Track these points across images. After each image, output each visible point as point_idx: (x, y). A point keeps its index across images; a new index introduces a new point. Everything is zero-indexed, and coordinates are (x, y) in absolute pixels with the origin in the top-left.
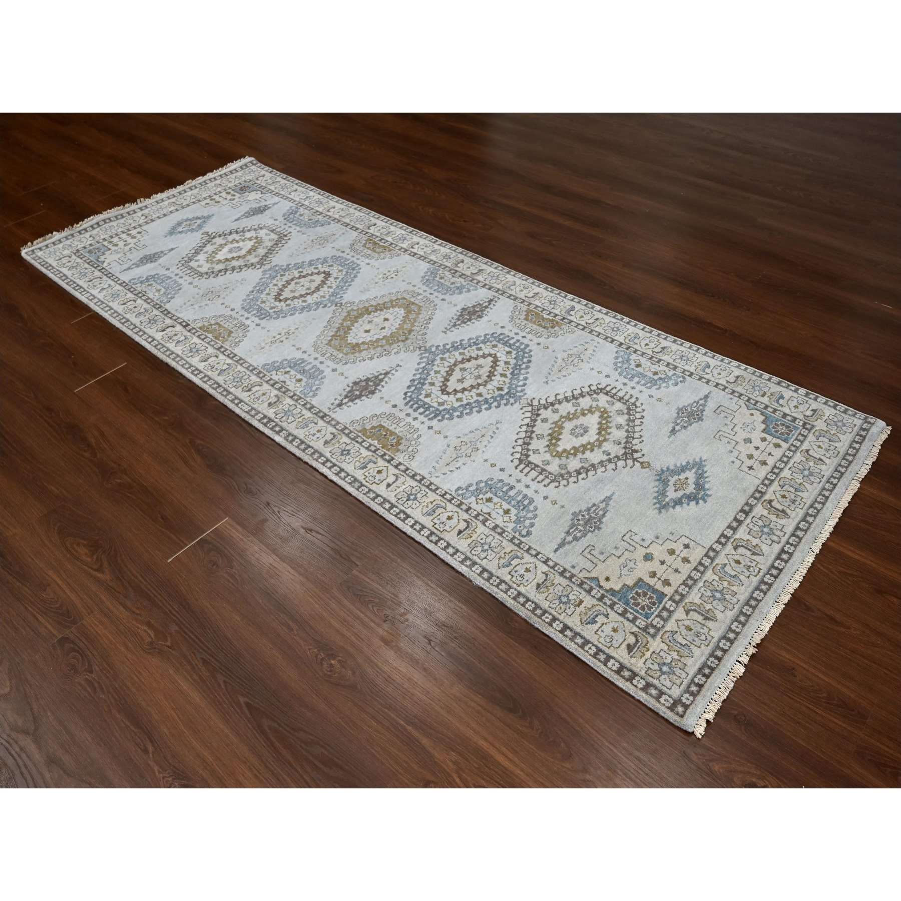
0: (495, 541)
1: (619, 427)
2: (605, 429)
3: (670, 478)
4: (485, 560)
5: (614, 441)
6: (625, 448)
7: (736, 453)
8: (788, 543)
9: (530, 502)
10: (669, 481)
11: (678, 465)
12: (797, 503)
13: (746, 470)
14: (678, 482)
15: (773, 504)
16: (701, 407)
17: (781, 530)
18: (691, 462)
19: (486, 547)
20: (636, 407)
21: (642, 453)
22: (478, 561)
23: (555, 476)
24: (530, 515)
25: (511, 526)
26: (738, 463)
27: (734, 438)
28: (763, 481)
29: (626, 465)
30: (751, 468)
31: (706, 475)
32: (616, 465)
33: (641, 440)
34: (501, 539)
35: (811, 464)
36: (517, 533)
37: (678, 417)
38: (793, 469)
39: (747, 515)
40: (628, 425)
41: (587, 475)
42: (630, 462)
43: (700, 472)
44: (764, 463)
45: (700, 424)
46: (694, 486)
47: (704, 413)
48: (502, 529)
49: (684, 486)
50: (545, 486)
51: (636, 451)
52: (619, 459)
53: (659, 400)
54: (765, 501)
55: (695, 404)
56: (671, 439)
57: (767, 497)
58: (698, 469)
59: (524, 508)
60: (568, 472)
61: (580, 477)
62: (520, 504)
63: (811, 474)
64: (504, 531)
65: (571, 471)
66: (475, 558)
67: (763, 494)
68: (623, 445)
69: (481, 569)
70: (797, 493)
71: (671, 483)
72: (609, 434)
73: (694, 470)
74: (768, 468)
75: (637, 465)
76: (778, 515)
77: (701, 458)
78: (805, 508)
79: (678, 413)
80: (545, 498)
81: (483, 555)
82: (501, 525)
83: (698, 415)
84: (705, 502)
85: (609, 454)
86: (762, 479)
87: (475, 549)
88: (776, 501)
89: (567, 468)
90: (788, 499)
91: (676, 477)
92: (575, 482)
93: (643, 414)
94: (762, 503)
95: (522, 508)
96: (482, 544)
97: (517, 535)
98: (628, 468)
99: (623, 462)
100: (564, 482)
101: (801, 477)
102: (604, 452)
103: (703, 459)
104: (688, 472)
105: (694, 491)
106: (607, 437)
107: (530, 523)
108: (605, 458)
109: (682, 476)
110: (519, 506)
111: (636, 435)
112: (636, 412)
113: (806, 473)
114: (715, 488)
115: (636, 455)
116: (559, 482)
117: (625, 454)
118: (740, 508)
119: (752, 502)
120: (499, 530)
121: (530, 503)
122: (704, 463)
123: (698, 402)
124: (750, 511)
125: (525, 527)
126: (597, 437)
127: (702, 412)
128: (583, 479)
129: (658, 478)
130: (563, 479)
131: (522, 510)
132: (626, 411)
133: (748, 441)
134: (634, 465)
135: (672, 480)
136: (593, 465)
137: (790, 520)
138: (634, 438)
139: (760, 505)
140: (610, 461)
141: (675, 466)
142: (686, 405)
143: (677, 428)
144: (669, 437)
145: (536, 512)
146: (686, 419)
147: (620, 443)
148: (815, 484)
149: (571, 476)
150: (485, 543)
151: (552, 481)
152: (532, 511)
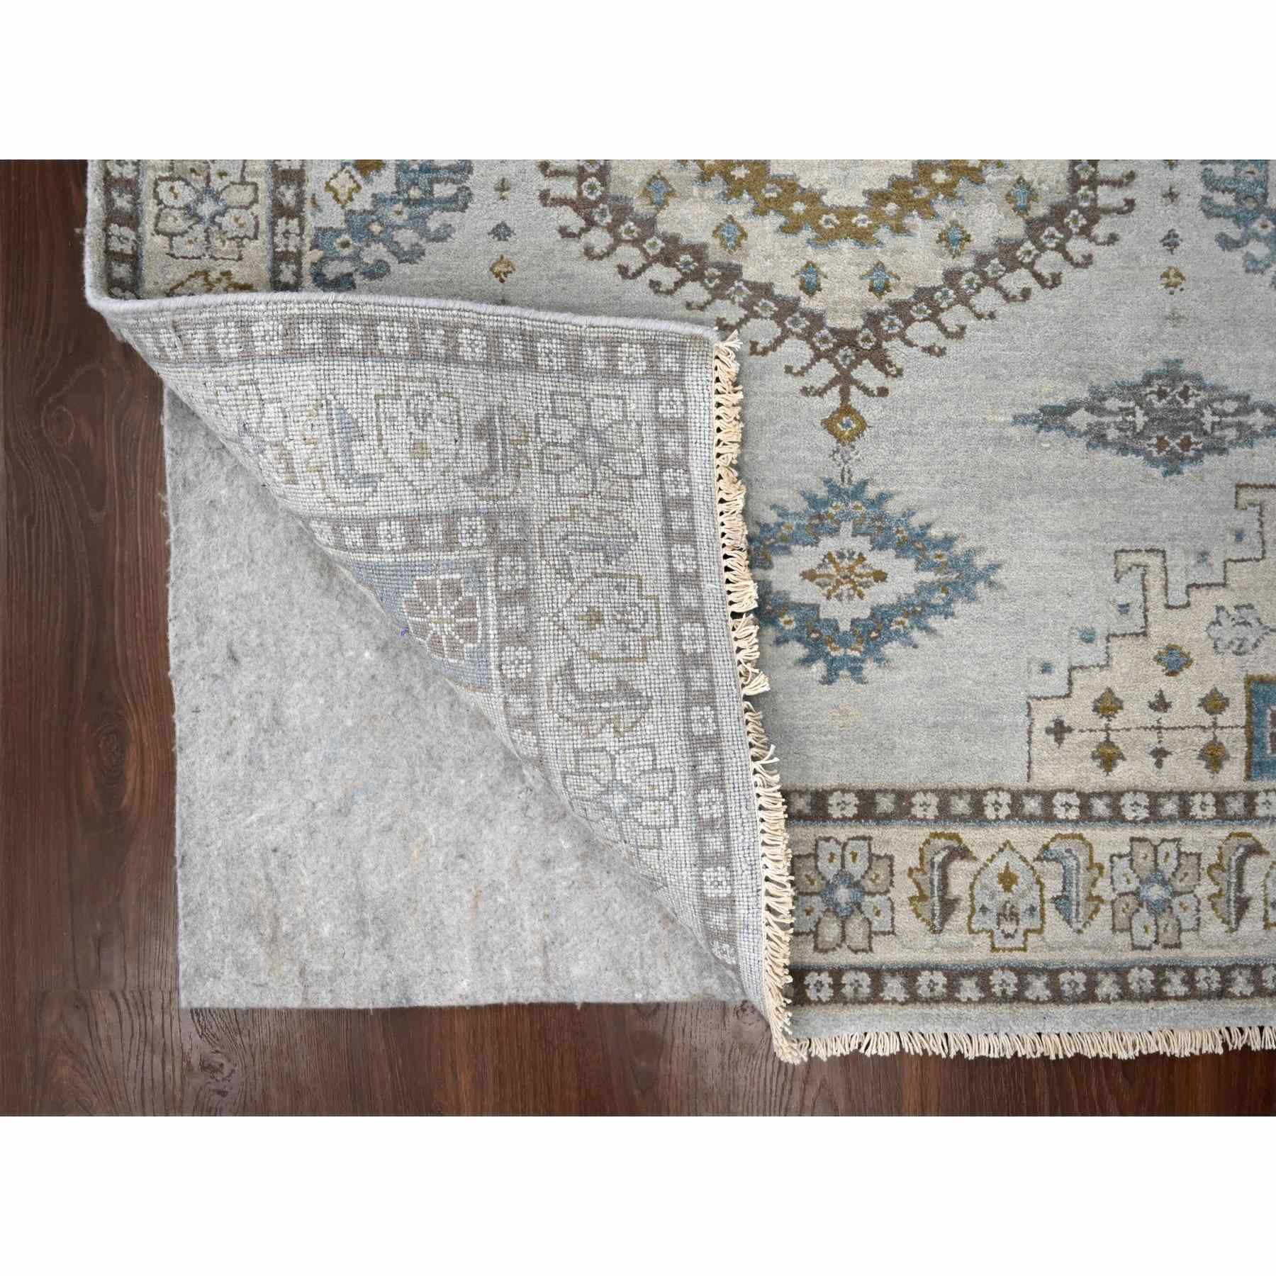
0: (246, 217)
1: (953, 239)
2: (908, 203)
3: (847, 527)
4: (160, 240)
5: (880, 266)
6: (873, 320)
7: (1087, 654)
8: (837, 973)
9: (453, 199)
10: (834, 532)
11: (915, 522)
12: (1009, 927)
13: (1043, 720)
14: (846, 563)
15: (957, 865)
16: (1231, 434)
17: (870, 935)
18: (959, 548)
19: (206, 209)
20: (1085, 232)
21: (889, 383)
22: (148, 225)
23: (602, 199)
24: (406, 237)
25: (333, 216)
26: (1056, 682)
27: (1157, 610)
28: (1030, 793)
29: (803, 372)
30: (1059, 730)
31: (934, 622)
32: (779, 341)
33: (942, 342)
34: (264, 225)
35: (1206, 888)
36: (318, 254)
37: (1131, 391)
38: (1143, 850)
39: (857, 818)
40: (982, 259)
41: (679, 284)
42: (825, 371)
43: (938, 598)
44: (1108, 757)
45: (1146, 478)
46: (866, 613)
47: (1209, 461)
48: (300, 197)
49: (845, 588)
50: (544, 196)
51: (882, 362)
52: (807, 336)
53: (1173, 280)
54: (955, 837)
55: (1231, 406)
56: (1013, 431)
57: (969, 835)
58: (944, 586)
59: (418, 202)
60: (648, 225)
61: (659, 272)
62: (424, 179)
63: (1159, 909)
64: (294, 213)
65: (661, 228)
66: (150, 208)
67: (977, 816)
68: (878, 305)
69: (128, 249)
70: (1050, 910)
71: (829, 544)
72: (899, 230)
73: (929, 576)
74: (1096, 779)
75: (832, 400)
76: (922, 897)
77: (995, 567)
78: (1005, 957)
79: (1148, 379)
80: (501, 232)
81: (175, 222)
82: (309, 188)
83: (1186, 444)
84: (828, 680)
85: (810, 289)
86: (1036, 784)
87: (178, 185)
88: (975, 866)
89: (661, 205)
90: (1005, 896)
91: (861, 544)
92: (623, 271)
93: (1068, 273)
94: (936, 835)
95: (415, 193)
96: (208, 190)
97: (311, 257)
98: (798, 383)
99: (808, 353)
100: (599, 239)
101: (1122, 887)
102: (810, 267)
103: (1000, 576)
104: (910, 563)
105: (845, 626)
106: (883, 234)
107: (380, 263)
108: (787, 286)
109: (878, 560)
110: (414, 183)
111: (950, 320)
112: (1060, 248)
113: (1155, 892)
114: (900, 677)
115: (867, 374)
116: (591, 223)
117: (845, 338)
118: (871, 785)
119: (926, 806)
120: (289, 196)
121: (451, 204)
122: (980, 587)
123: (1249, 410)
124: (884, 819)
125: (355, 258)
126: (861, 201)
127: (1209, 449)
128: (654, 285)
129: (822, 493)
130: (611, 229)
131: (407, 202)
132: (1039, 210)
133: (1174, 661)
134: (821, 393)
135: (846, 541)
136: (731, 273)
137: (929, 940)
138: (934, 318)
139: (923, 833)
140: (787, 308)
141: (909, 513)
142: (1209, 380)
143: (1081, 419)
144: (1019, 420)
145: (430, 247)
146: (1140, 419)
147: (879, 290)
148: (1123, 939)
149: (637, 242)
150: (216, 197)
151: (579, 205)
152: (424, 233)
